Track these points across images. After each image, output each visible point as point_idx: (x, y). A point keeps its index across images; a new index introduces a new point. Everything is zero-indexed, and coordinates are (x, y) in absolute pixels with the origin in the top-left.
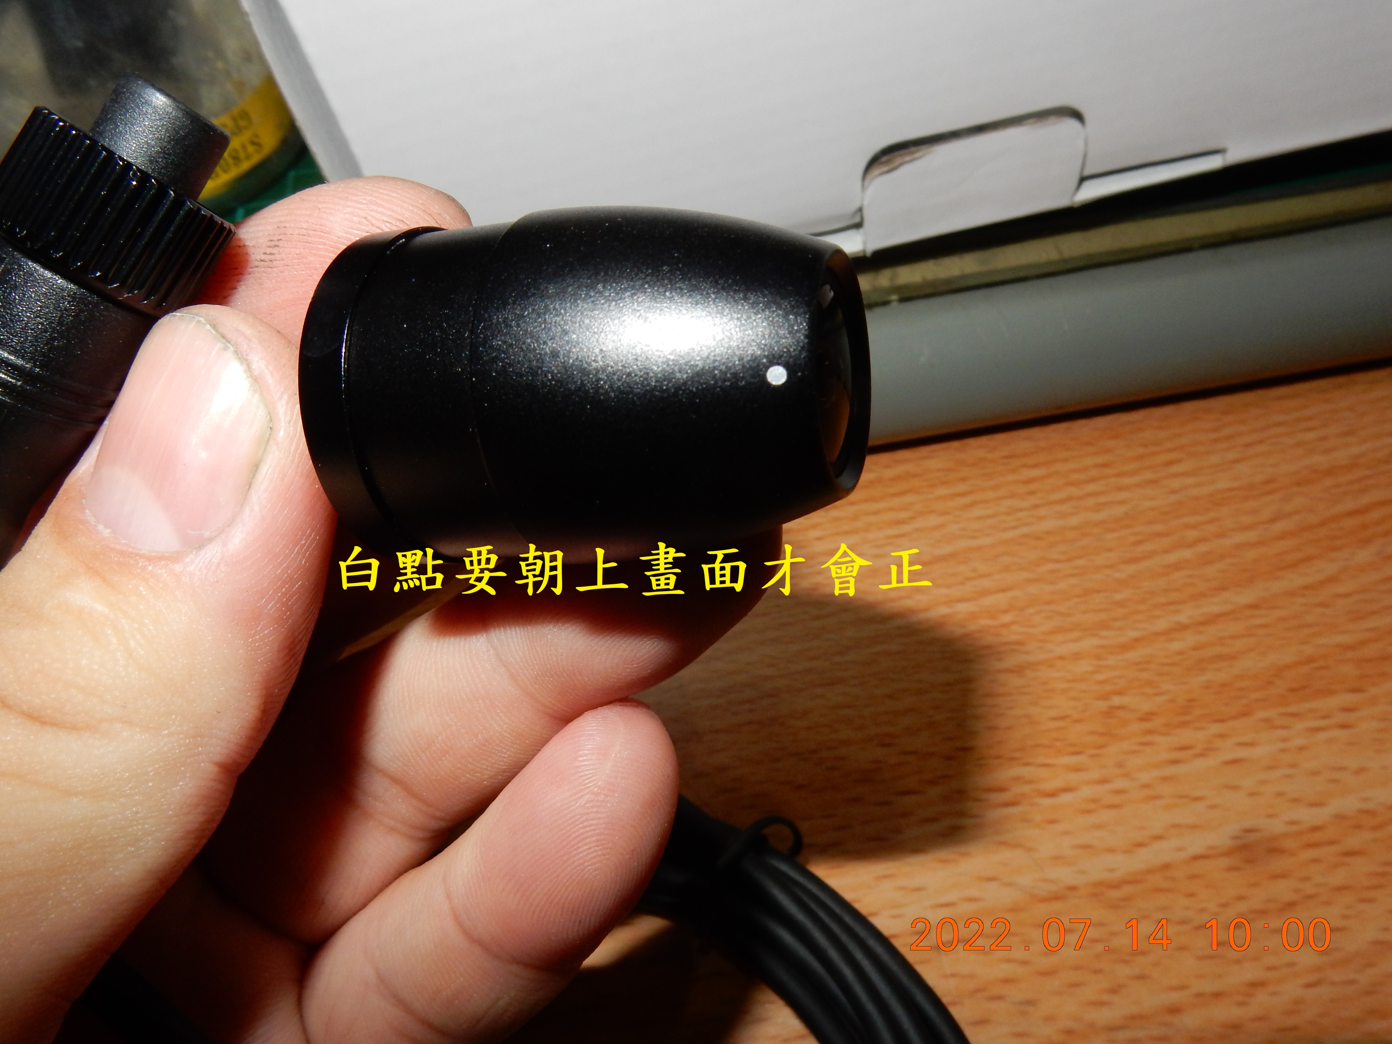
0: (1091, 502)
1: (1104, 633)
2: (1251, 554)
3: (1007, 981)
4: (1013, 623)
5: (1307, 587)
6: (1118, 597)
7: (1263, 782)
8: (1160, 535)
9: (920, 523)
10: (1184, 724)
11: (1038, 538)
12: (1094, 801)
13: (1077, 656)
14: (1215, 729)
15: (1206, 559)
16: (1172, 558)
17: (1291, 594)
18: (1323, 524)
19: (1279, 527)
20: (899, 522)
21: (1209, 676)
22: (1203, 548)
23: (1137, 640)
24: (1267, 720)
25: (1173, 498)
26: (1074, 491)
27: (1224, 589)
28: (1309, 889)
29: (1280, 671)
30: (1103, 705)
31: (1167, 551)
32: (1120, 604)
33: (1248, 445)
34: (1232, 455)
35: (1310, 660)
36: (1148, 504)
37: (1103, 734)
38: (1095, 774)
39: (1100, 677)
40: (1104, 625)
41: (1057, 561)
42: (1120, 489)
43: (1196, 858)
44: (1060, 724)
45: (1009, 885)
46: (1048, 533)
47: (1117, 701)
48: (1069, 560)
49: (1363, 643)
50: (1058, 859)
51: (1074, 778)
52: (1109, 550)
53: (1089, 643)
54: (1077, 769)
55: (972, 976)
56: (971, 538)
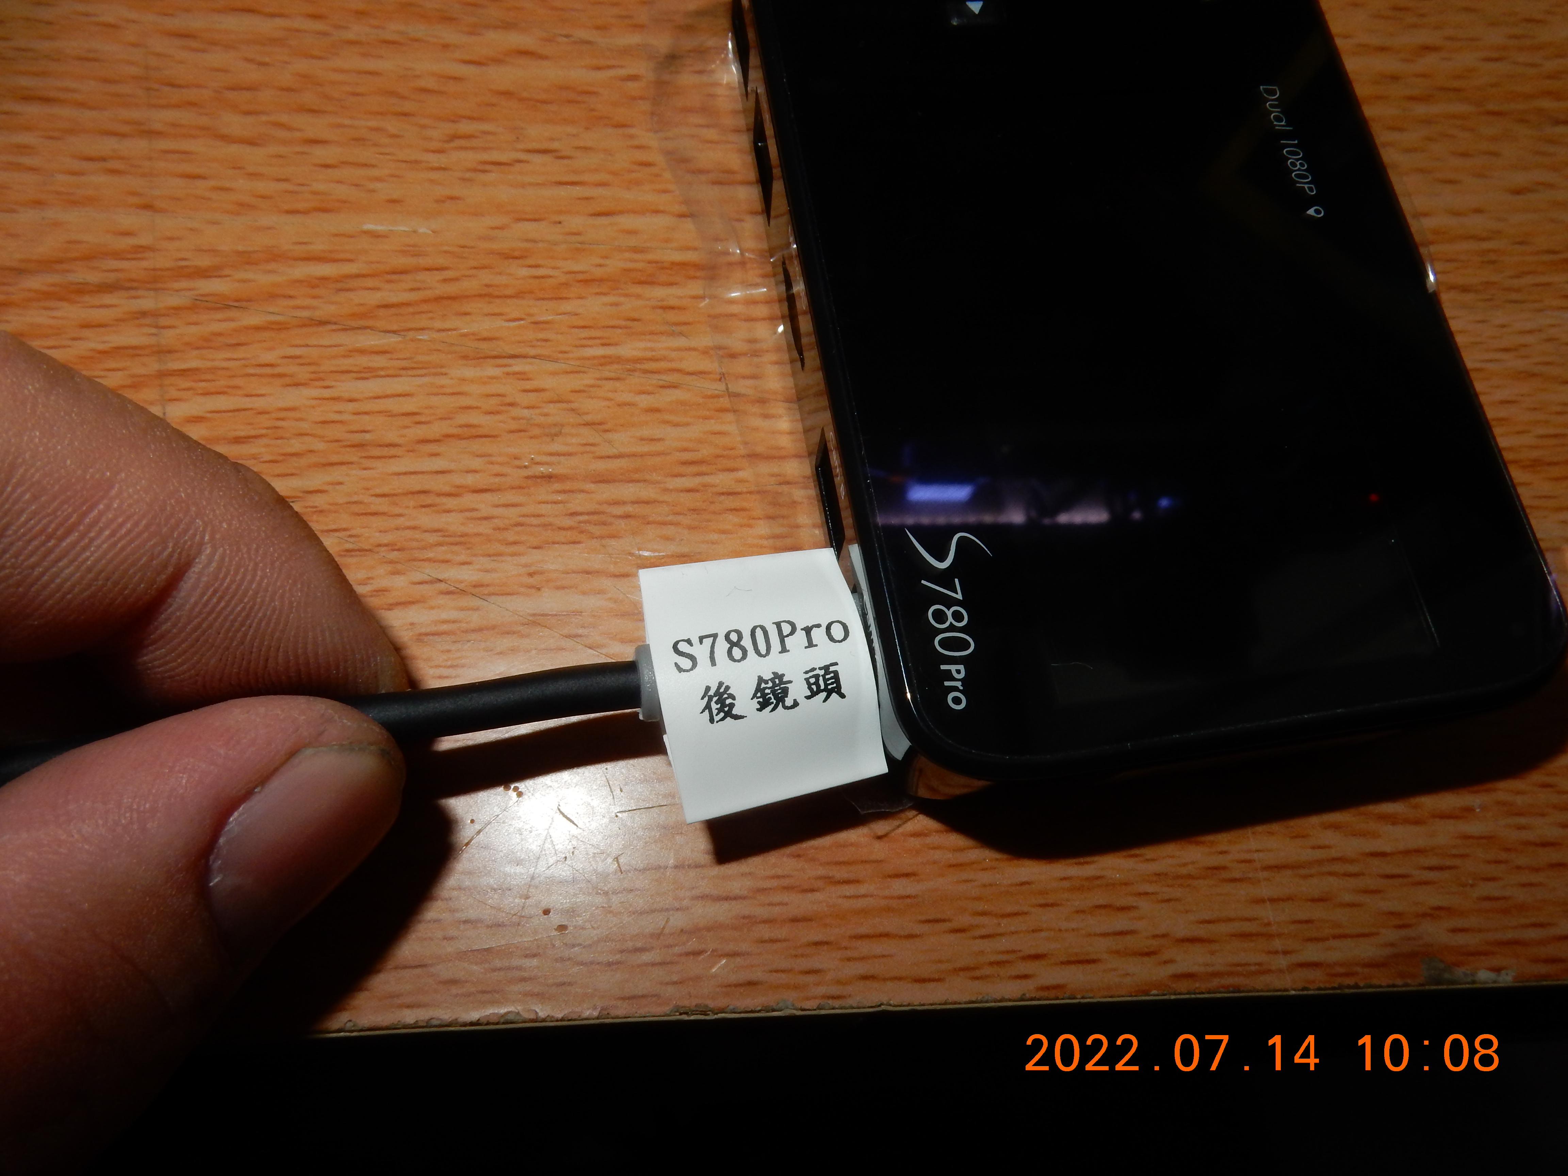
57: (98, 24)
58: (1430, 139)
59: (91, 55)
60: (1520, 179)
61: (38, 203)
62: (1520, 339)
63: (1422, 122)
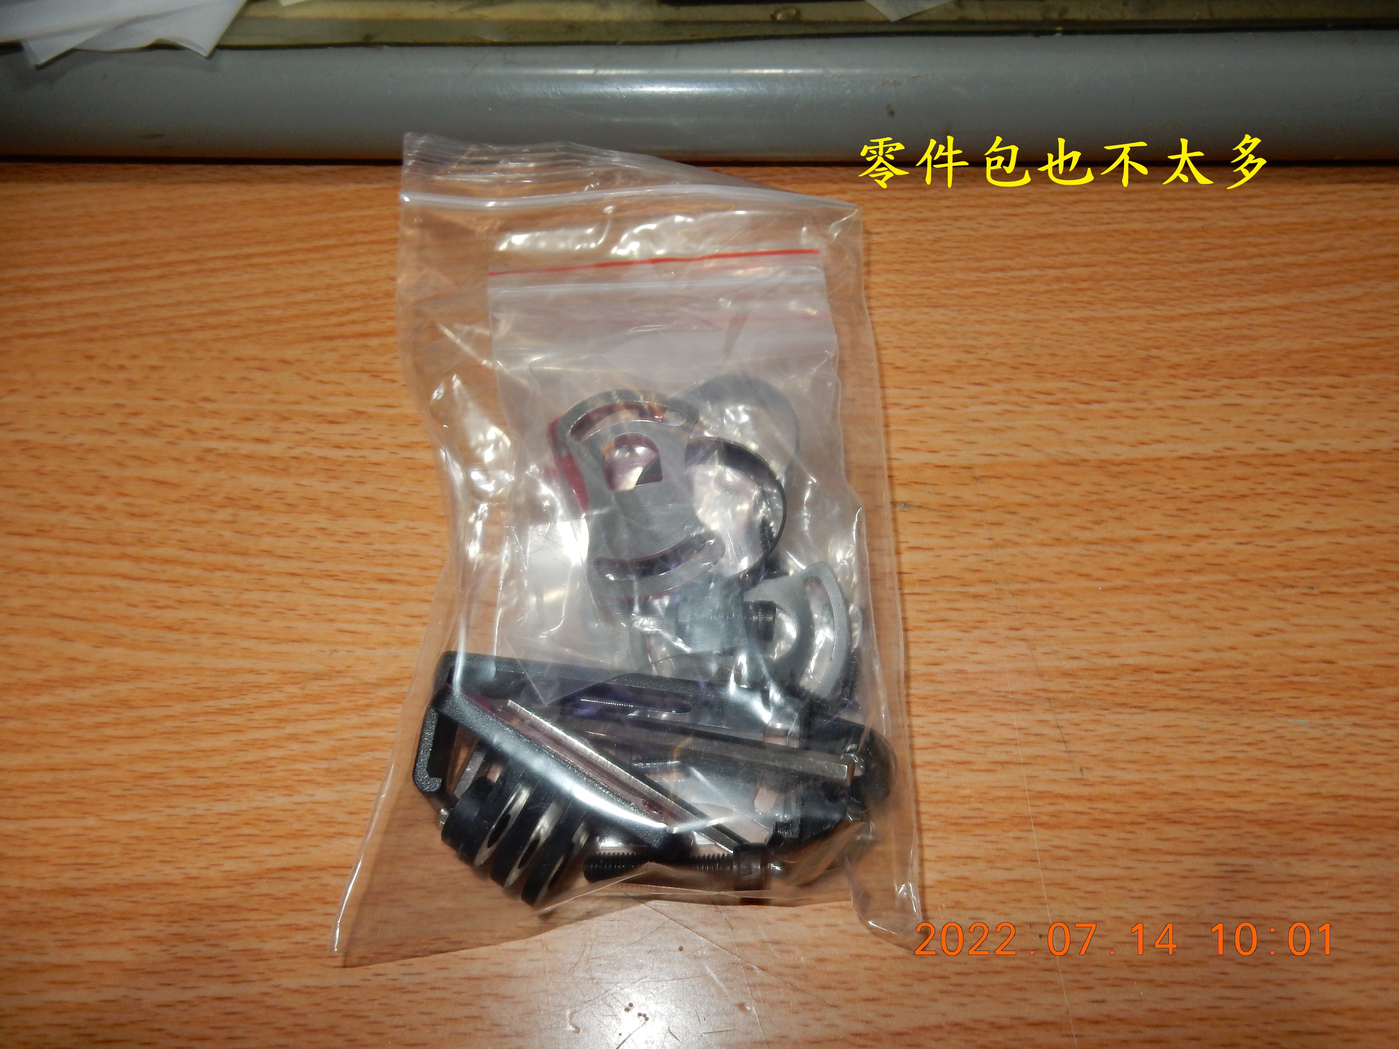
0: (1176, 215)
1: (1159, 307)
2: (1296, 272)
3: (1021, 505)
4: (1089, 289)
5: (1333, 302)
6: (1178, 284)
7: (1250, 421)
8: (1224, 247)
9: (1032, 208)
10: (1203, 376)
11: (1126, 234)
12: (1117, 412)
13: (1132, 319)
14: (1225, 382)
15: (1258, 270)
16: (1230, 265)
17: (1319, 304)
18: (1362, 260)
19: (1324, 256)
21: (1232, 348)
22: (1258, 261)
23: (1183, 316)
24: (1268, 383)
25: (1245, 222)
26: (1165, 205)
27: (1265, 292)
28: (1260, 489)
29: (1288, 353)
30: (1143, 354)
31: (1226, 259)
32: (1178, 289)
33: (1322, 194)
34: (1305, 199)
35: (1316, 350)
36: (1223, 223)
37: (1138, 372)
38: (1123, 396)
39: (1147, 335)
40: (1161, 302)
41: (1136, 252)
42: (1202, 209)
43: (1183, 458)
44: (1106, 360)
45: (1038, 451)
46: (1135, 231)
47: (1154, 352)
48: (1147, 253)
49: (1363, 346)
50: (1079, 442)
51: (1106, 395)
52: (1180, 251)
53: (1145, 312)
54: (1110, 390)
55: (997, 498)
56: (1071, 225)
57: (418, 534)
58: (1201, 599)
59: (414, 553)
60: (1259, 626)
61: (386, 644)
62: (1259, 737)
63: (1197, 587)
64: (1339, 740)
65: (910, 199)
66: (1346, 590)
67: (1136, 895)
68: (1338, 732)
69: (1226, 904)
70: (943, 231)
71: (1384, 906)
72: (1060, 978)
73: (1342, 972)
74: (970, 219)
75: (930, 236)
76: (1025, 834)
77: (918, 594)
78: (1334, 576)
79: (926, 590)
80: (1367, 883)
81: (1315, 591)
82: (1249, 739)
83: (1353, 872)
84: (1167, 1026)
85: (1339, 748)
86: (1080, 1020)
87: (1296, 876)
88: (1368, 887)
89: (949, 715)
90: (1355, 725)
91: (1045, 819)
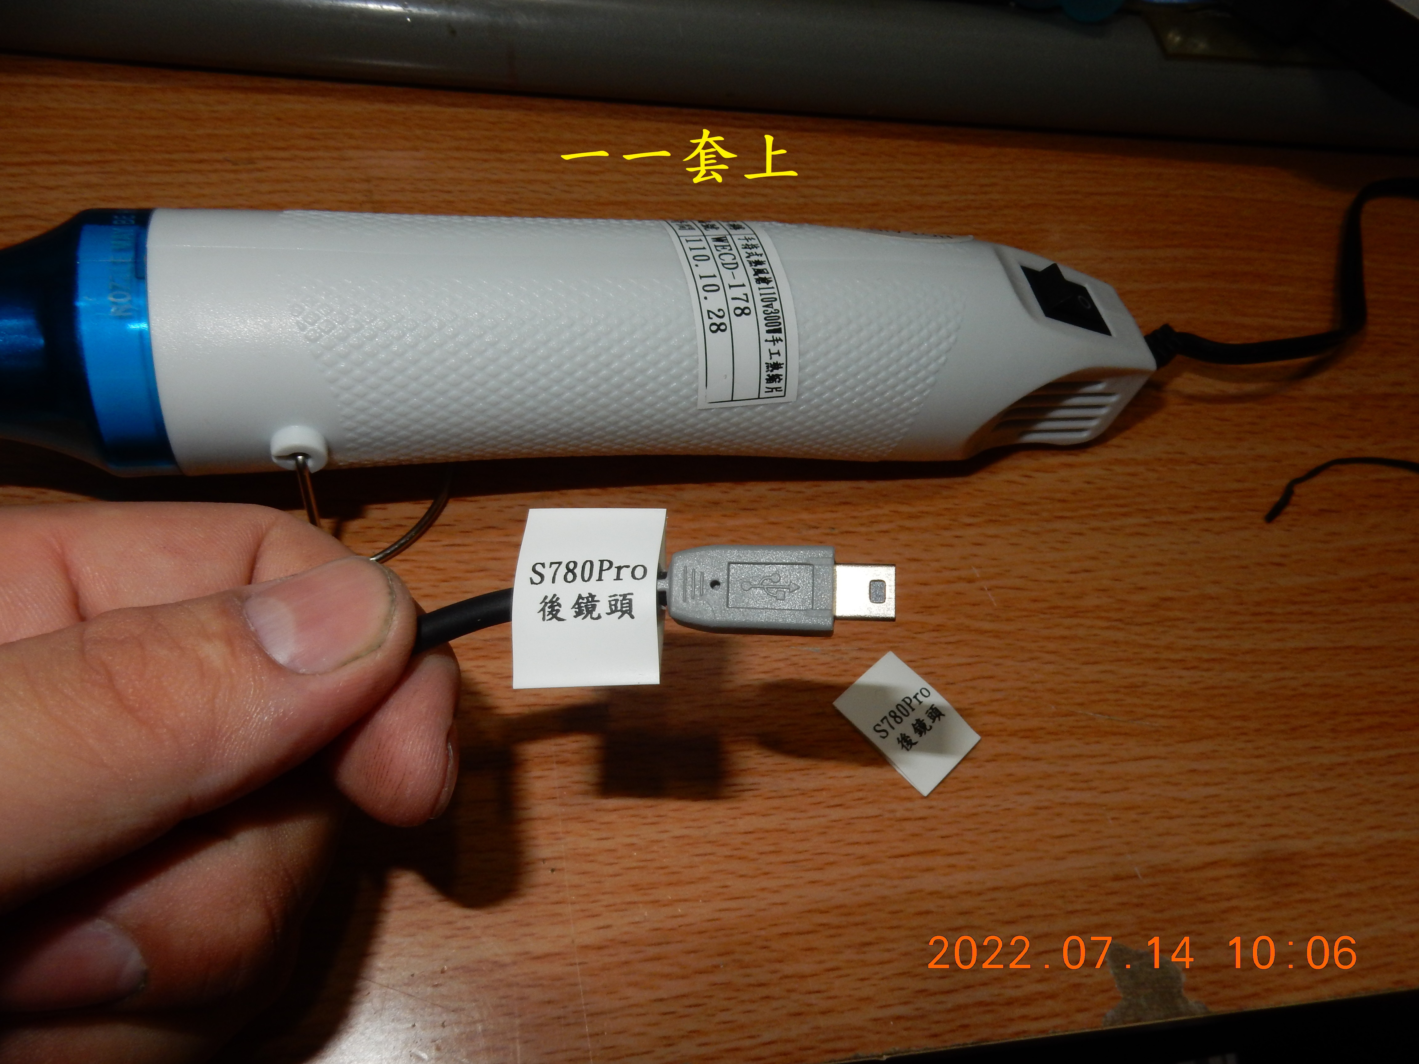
11: (693, 205)
20: (589, 173)
25: (802, 200)
56: (642, 194)
62: (776, 665)
63: (730, 530)
64: (846, 664)
65: (486, 161)
66: (863, 529)
67: (649, 821)
68: (845, 656)
69: (732, 822)
70: (517, 193)
71: (871, 810)
72: (568, 909)
73: (831, 874)
74: (543, 182)
75: (503, 198)
76: (546, 773)
77: (459, 545)
78: (854, 517)
79: (467, 541)
80: (860, 790)
81: (836, 531)
82: (765, 668)
83: (847, 781)
84: (668, 943)
85: (845, 671)
86: (586, 947)
87: (798, 789)
88: (860, 794)
89: (480, 663)
90: (860, 649)
91: (569, 756)
